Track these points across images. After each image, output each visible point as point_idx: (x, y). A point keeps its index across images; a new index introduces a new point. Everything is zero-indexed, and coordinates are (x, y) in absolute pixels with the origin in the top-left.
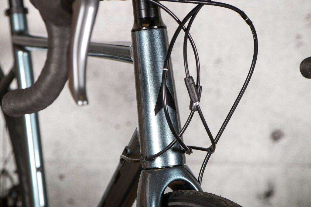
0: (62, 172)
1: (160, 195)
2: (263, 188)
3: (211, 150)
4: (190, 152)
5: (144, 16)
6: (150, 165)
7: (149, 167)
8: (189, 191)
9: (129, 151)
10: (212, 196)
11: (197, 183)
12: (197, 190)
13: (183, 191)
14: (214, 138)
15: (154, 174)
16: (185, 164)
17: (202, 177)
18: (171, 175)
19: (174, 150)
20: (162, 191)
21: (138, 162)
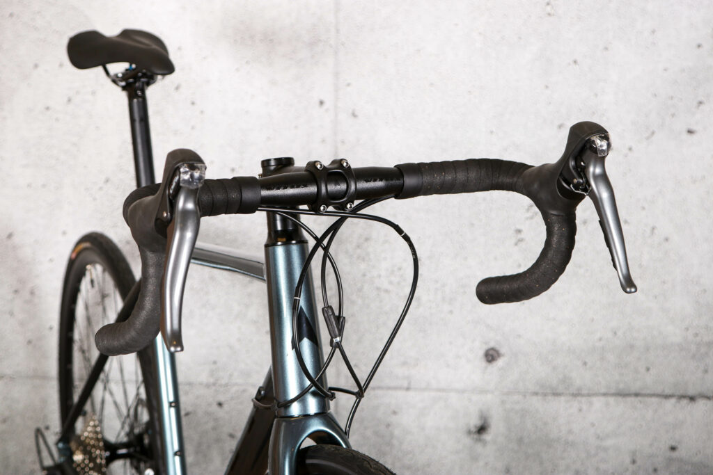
0: (221, 398)
1: (296, 450)
2: (475, 422)
3: (360, 395)
4: (333, 397)
5: (279, 228)
6: (285, 413)
7: (283, 415)
8: (330, 446)
9: (263, 392)
10: (354, 453)
11: (343, 435)
12: (344, 446)
13: (324, 446)
14: (362, 385)
15: (290, 423)
16: (329, 411)
17: (349, 428)
18: (310, 425)
19: (314, 394)
20: (298, 445)
21: (269, 408)
